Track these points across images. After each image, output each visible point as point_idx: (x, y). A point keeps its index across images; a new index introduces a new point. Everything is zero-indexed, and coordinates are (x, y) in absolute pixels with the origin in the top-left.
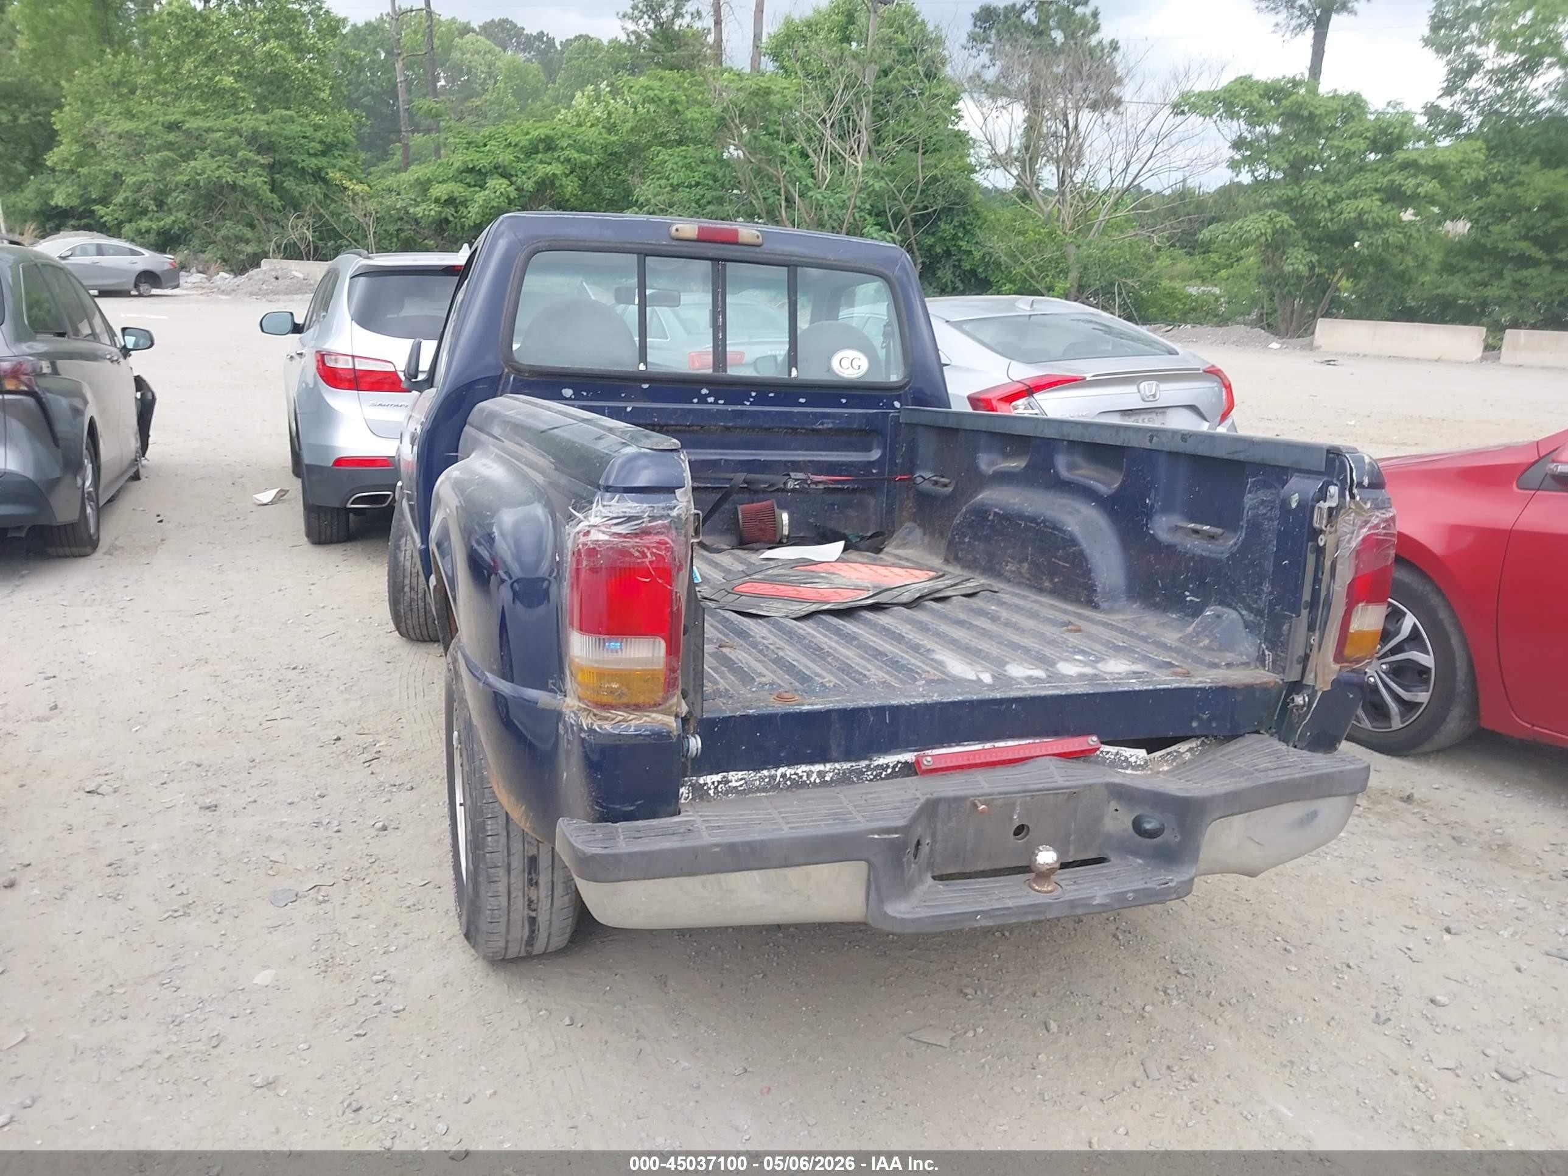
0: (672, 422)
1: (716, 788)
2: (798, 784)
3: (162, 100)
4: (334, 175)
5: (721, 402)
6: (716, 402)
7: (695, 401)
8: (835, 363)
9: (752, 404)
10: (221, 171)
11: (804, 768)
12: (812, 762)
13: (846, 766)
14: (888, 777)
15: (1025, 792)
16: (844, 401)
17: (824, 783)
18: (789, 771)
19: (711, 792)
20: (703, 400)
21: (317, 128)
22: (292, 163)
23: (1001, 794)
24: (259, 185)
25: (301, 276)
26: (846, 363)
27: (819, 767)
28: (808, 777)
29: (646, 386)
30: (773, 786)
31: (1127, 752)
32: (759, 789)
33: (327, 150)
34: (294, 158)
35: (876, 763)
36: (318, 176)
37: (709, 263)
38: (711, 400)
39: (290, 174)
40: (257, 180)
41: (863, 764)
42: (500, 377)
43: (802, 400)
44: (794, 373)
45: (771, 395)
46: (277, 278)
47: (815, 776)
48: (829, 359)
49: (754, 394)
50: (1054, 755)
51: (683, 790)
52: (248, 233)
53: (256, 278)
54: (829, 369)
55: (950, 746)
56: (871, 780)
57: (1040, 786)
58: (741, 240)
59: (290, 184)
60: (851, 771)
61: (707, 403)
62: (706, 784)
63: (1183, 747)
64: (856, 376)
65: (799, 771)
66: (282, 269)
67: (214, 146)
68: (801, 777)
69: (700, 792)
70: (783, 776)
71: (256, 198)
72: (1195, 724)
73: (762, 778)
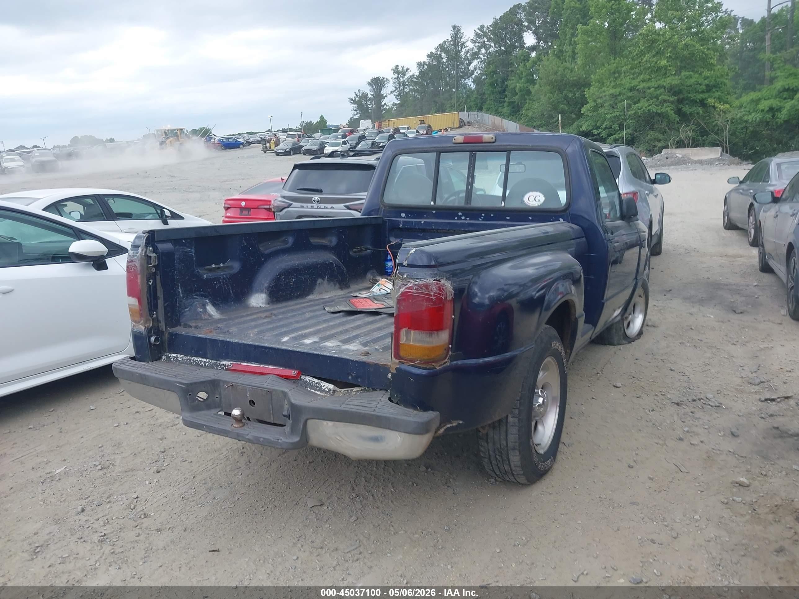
0: (440, 228)
1: (174, 359)
2: (197, 364)
3: (632, 76)
4: (711, 101)
5: (468, 219)
6: (465, 219)
7: (456, 218)
8: (526, 199)
9: (483, 220)
10: (650, 107)
11: (200, 359)
12: (203, 358)
13: (213, 362)
14: (226, 369)
15: (249, 385)
16: (530, 218)
17: (205, 367)
18: (195, 359)
19: (172, 360)
20: (459, 218)
21: (706, 78)
22: (688, 99)
23: (241, 384)
24: (669, 111)
25: (680, 156)
26: (532, 199)
27: (204, 360)
28: (201, 363)
29: (434, 212)
30: (190, 363)
31: (324, 385)
32: (186, 363)
33: (709, 89)
34: (689, 95)
35: (222, 363)
36: (703, 103)
37: (469, 153)
38: (463, 218)
39: (687, 104)
40: (668, 109)
41: (218, 362)
42: (379, 209)
43: (508, 218)
44: (503, 204)
45: (492, 215)
46: (667, 158)
47: (203, 363)
48: (523, 196)
49: (483, 215)
50: (276, 375)
51: (163, 357)
52: (661, 137)
53: (656, 159)
54: (522, 202)
55: (248, 363)
56: (220, 369)
57: (256, 385)
58: (484, 141)
59: (686, 109)
60: (215, 364)
61: (461, 219)
62: (170, 357)
63: (355, 389)
64: (537, 205)
65: (198, 360)
66: (671, 153)
67: (650, 95)
68: (199, 362)
69: (168, 358)
70: (193, 360)
71: (667, 119)
72: (350, 378)
73: (187, 359)
